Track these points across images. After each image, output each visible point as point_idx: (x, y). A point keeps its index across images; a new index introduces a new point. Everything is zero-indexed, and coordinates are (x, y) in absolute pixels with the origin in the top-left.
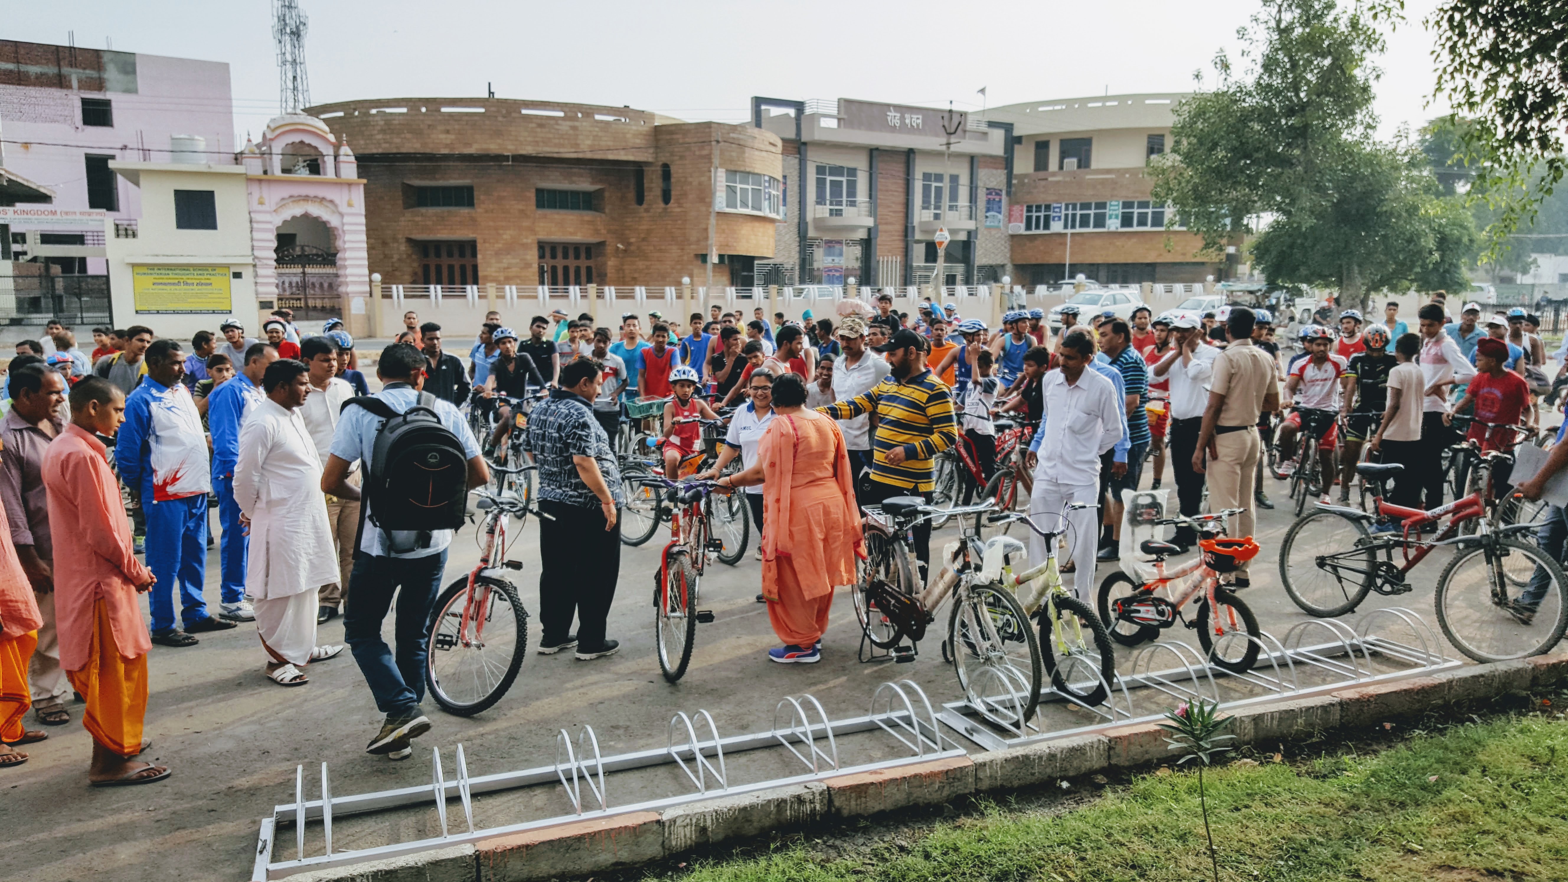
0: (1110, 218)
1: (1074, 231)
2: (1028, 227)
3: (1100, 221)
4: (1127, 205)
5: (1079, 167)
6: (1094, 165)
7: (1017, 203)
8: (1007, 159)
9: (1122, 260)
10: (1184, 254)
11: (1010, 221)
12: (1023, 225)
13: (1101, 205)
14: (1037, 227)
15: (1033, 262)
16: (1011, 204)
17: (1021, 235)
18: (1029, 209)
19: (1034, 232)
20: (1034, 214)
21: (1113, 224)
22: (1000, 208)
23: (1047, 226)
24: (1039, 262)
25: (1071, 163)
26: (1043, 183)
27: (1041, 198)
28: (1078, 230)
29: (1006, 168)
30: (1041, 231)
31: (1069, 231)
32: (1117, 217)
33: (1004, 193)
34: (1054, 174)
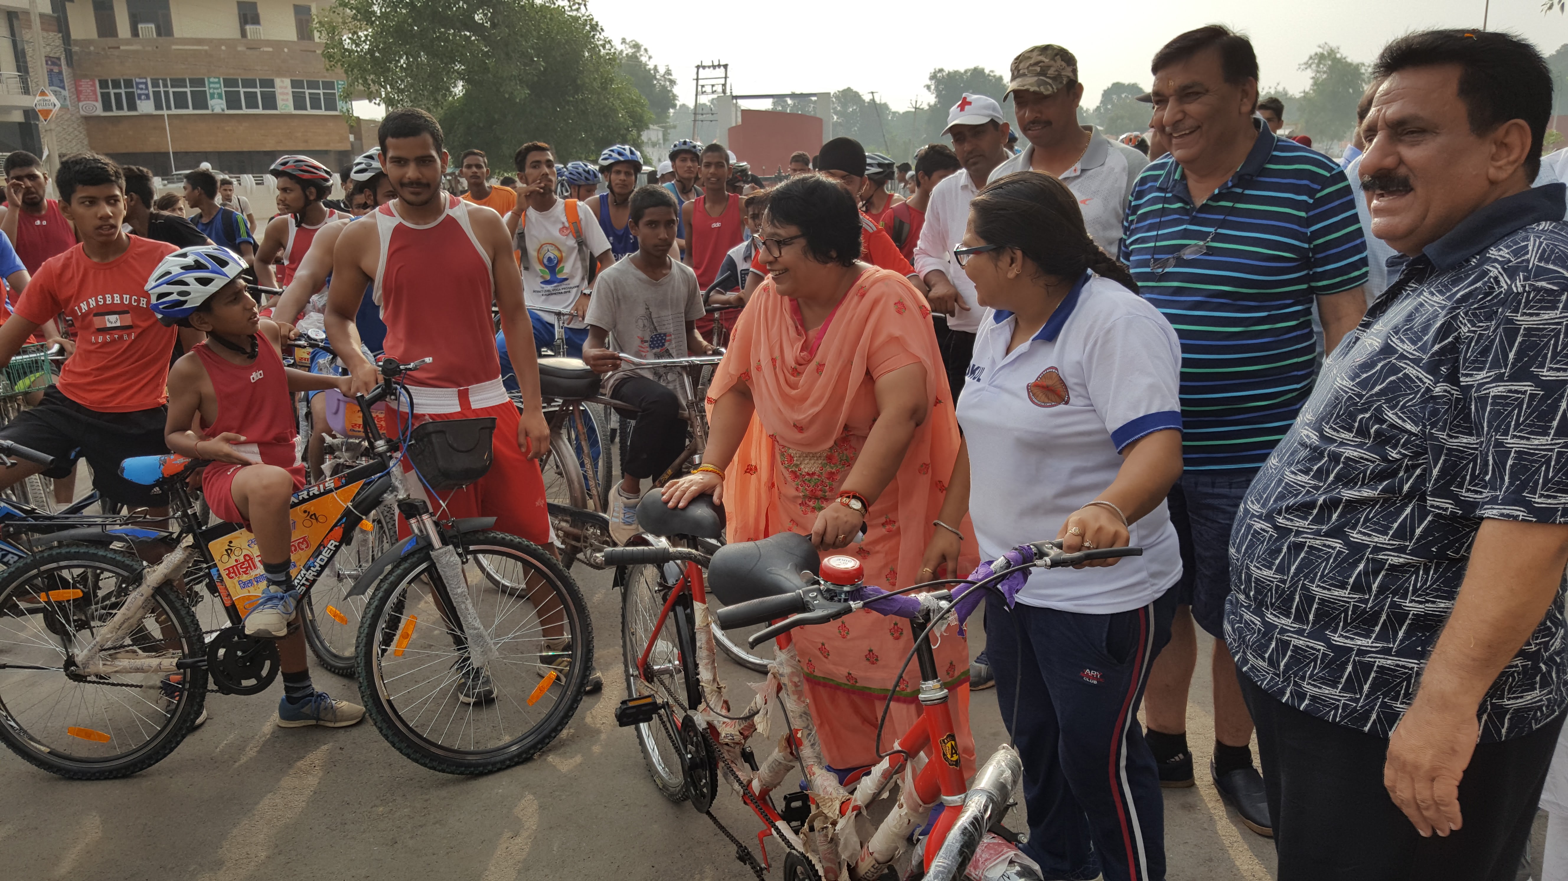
0: (212, 97)
1: (170, 112)
2: (107, 107)
3: (201, 101)
4: (229, 82)
5: (159, 34)
6: (178, 32)
7: (85, 76)
8: (58, 19)
9: (235, 147)
10: (306, 141)
11: (79, 100)
12: (99, 105)
13: (200, 82)
14: (120, 107)
15: (124, 151)
16: (77, 79)
17: (98, 117)
18: (104, 84)
19: (115, 113)
20: (112, 92)
21: (218, 105)
22: (62, 81)
23: (132, 106)
24: (131, 150)
25: (147, 29)
26: (116, 52)
27: (116, 71)
28: (174, 111)
29: (60, 31)
30: (125, 112)
31: (165, 112)
32: (220, 97)
33: (63, 62)
34: (127, 42)
